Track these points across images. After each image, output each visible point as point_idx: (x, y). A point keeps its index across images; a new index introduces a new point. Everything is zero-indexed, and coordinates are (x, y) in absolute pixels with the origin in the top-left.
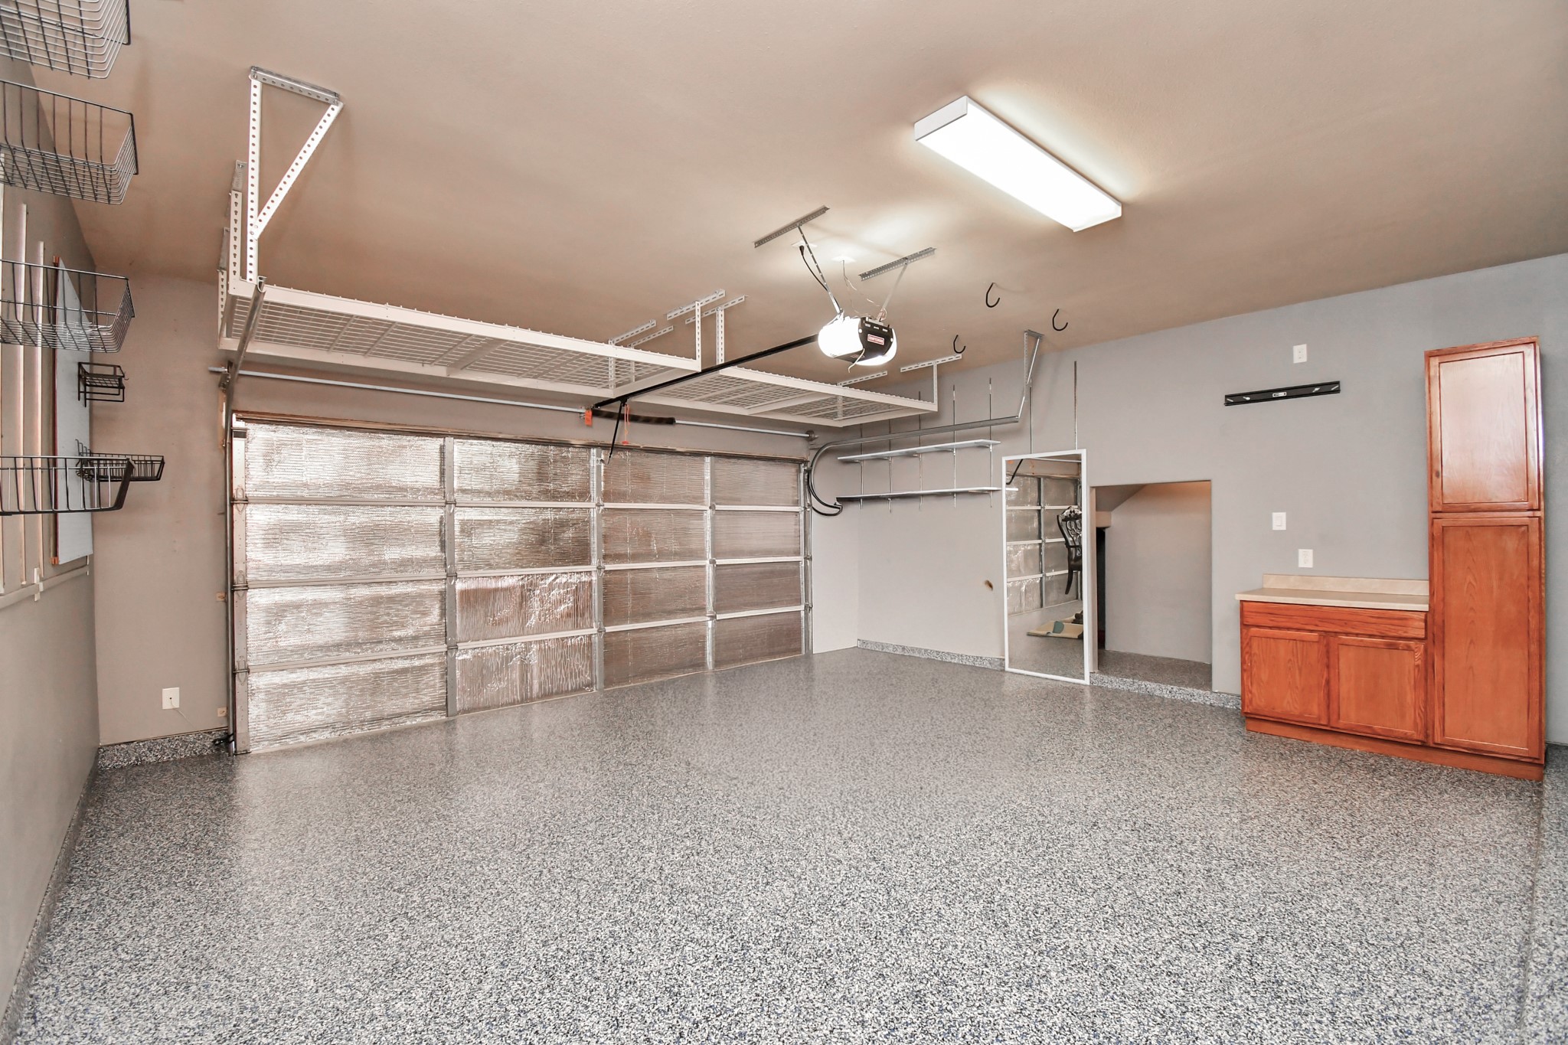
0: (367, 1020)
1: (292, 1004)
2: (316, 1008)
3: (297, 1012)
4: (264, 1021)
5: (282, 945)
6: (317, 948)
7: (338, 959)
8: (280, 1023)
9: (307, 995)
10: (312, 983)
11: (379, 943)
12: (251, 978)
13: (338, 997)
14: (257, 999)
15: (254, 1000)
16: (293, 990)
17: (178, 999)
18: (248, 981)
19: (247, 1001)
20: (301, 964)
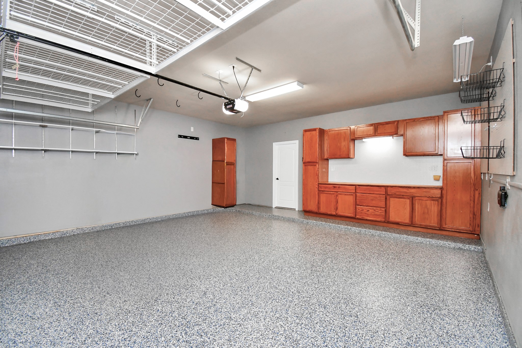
0: (402, 292)
1: (417, 306)
2: (412, 301)
3: (417, 304)
4: (426, 307)
5: (409, 326)
6: (400, 317)
7: (396, 310)
8: (423, 304)
9: (412, 306)
10: (409, 308)
11: (382, 305)
12: (425, 322)
13: (405, 300)
14: (426, 314)
15: (427, 314)
16: (415, 310)
17: (451, 330)
18: (426, 321)
19: (429, 315)
20: (408, 316)
